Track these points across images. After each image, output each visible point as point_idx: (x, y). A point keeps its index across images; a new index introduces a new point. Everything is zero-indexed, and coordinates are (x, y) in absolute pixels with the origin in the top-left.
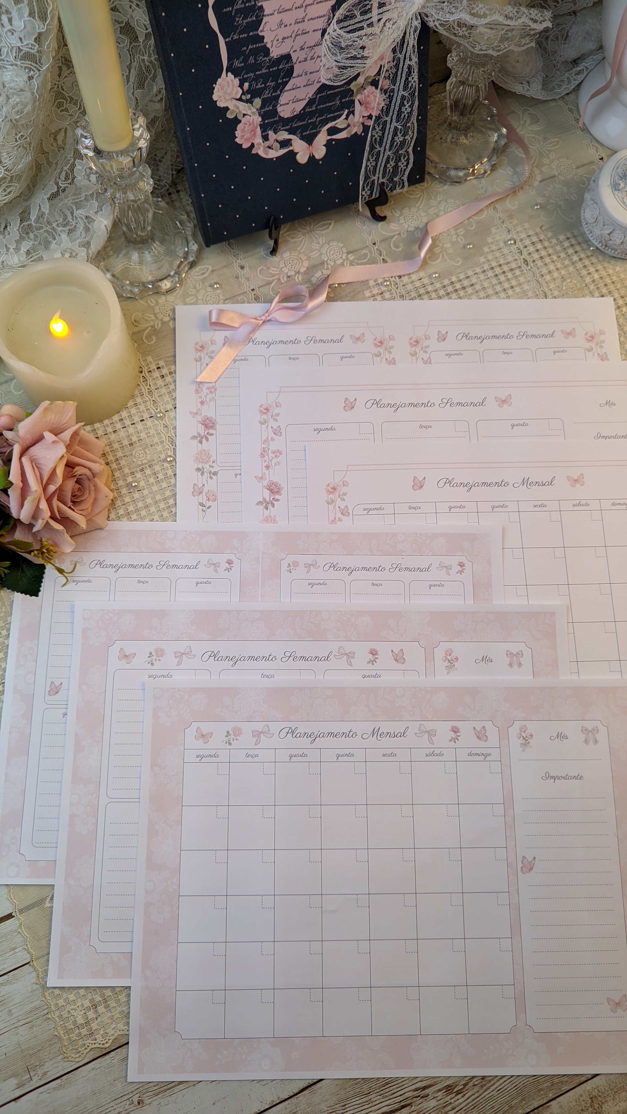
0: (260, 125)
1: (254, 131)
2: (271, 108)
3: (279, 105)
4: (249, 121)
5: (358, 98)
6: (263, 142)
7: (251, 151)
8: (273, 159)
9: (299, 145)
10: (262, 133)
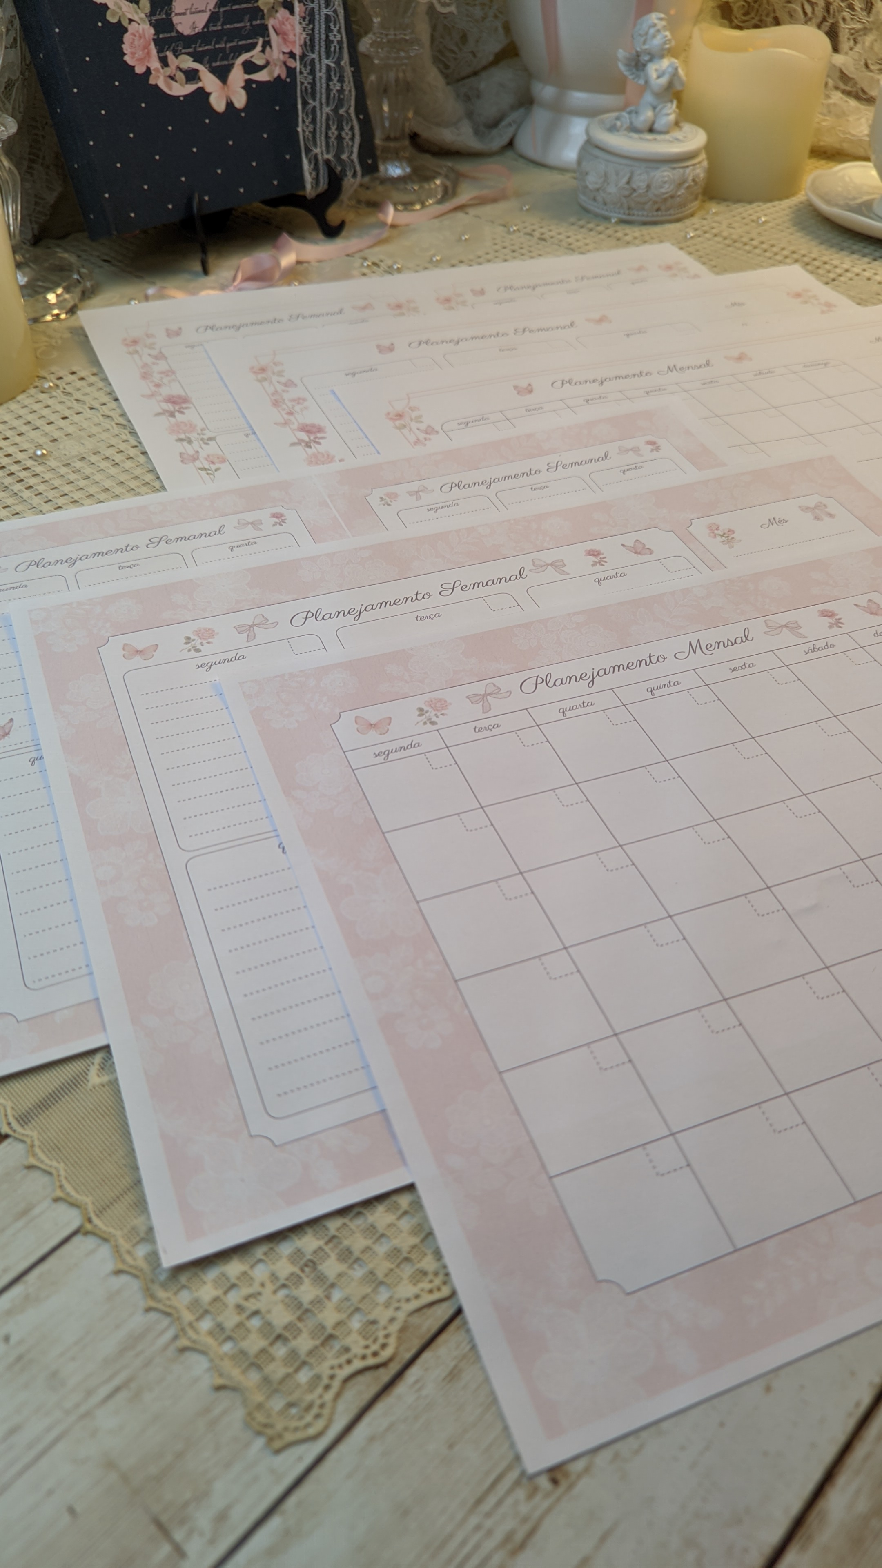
0: (154, 40)
1: (146, 47)
2: (164, 16)
3: (173, 14)
4: (137, 32)
5: (271, 23)
6: (163, 68)
7: (148, 80)
8: (179, 96)
9: (209, 81)
10: (158, 52)
